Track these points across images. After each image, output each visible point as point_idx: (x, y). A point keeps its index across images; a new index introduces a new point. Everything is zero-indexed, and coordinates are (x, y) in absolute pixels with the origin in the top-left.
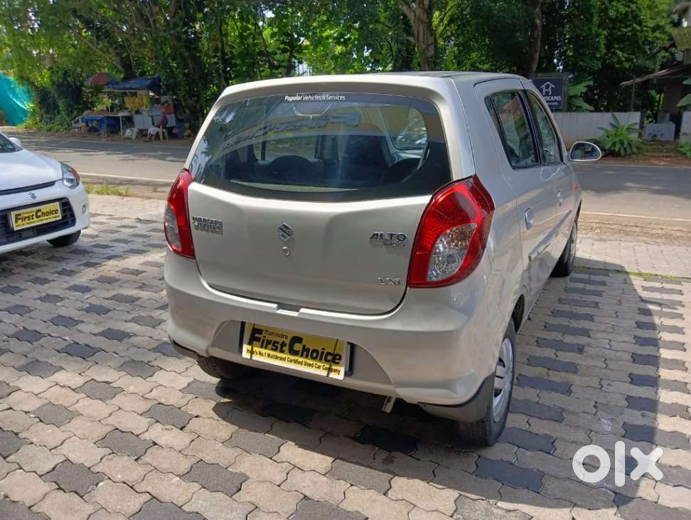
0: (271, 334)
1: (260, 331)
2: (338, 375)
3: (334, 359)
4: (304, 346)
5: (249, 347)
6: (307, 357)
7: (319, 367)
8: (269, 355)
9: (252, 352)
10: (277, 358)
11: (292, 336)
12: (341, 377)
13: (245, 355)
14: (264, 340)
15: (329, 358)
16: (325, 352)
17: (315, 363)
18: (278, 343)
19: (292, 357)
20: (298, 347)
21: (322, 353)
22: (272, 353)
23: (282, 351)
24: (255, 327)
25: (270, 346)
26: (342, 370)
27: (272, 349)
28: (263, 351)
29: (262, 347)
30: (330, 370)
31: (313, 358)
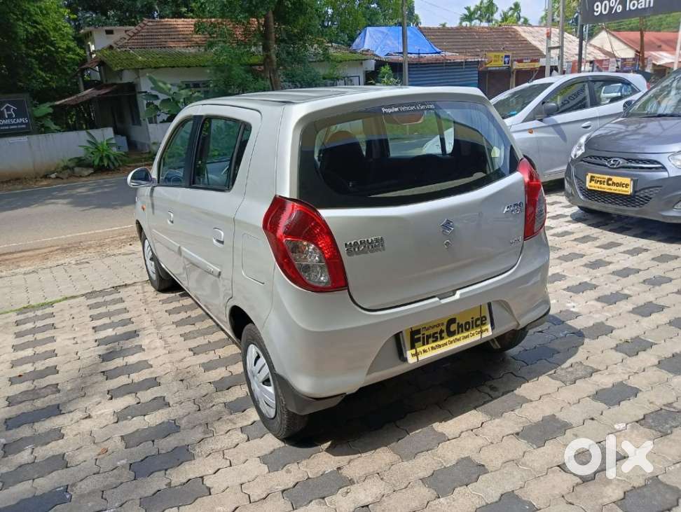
0: (428, 329)
1: (418, 332)
2: (488, 333)
3: (482, 321)
4: (458, 324)
5: (413, 351)
6: (462, 332)
7: (473, 335)
8: (433, 348)
9: (416, 354)
10: (439, 346)
11: (446, 321)
12: (490, 333)
13: (412, 360)
14: (424, 338)
15: (479, 322)
16: (474, 319)
17: (469, 333)
18: (436, 333)
19: (452, 339)
20: (453, 327)
21: (472, 322)
22: (434, 345)
23: (442, 338)
24: (413, 329)
25: (431, 340)
26: (489, 326)
27: (433, 341)
28: (426, 347)
29: (424, 344)
30: (482, 332)
31: (467, 330)
